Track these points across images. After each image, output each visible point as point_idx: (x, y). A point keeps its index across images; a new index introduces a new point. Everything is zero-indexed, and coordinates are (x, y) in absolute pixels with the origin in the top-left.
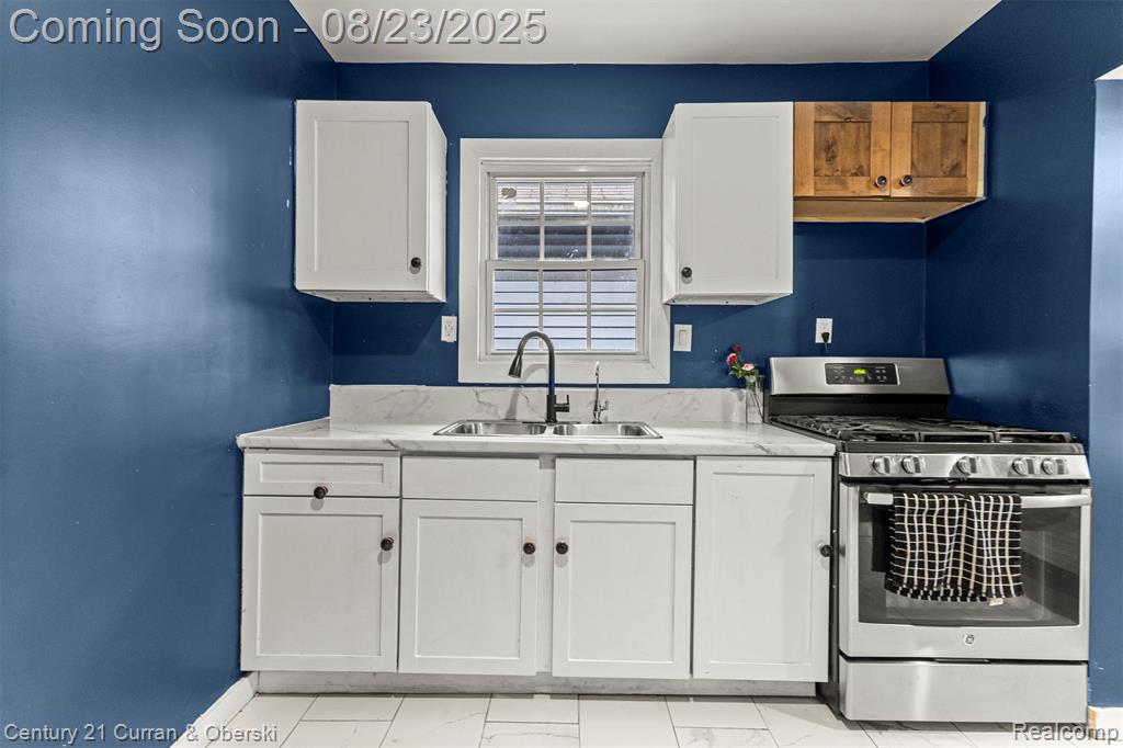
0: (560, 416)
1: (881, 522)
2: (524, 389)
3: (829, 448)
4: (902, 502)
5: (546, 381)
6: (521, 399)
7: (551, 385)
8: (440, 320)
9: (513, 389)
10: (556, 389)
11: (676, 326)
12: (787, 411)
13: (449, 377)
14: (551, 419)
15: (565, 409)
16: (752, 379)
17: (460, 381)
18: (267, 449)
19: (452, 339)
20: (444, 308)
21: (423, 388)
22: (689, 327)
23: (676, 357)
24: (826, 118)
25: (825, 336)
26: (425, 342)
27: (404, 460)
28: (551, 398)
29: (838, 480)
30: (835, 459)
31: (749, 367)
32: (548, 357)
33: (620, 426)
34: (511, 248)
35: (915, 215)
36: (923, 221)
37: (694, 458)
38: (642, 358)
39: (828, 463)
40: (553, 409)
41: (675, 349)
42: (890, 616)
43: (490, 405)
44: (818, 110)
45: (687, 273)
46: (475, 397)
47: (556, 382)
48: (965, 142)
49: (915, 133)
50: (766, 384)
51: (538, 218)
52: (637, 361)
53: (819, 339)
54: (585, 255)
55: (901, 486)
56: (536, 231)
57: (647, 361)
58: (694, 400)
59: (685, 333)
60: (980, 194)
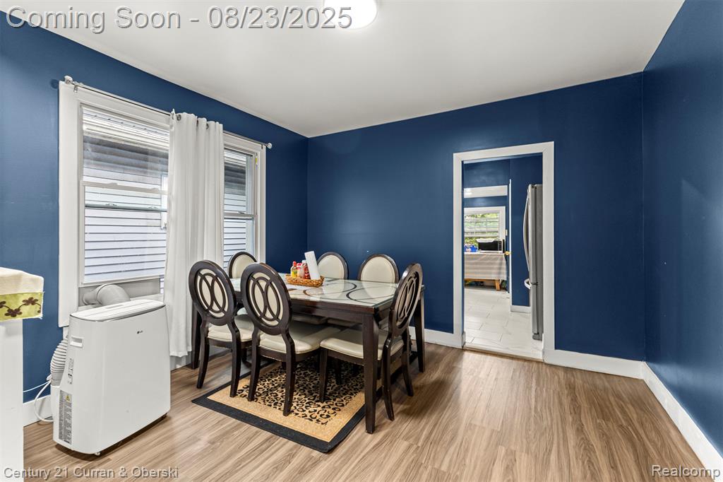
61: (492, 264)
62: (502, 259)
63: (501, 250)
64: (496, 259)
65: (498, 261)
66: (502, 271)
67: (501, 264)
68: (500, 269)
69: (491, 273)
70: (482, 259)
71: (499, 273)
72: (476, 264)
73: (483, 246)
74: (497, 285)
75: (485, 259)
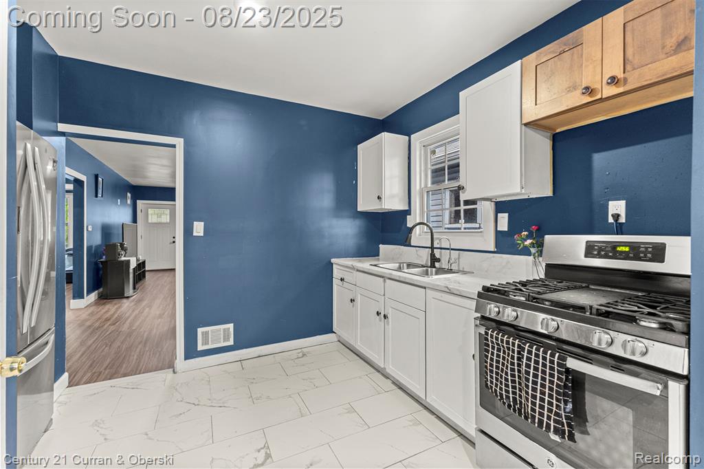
3: (476, 293)
4: (487, 334)
5: (430, 246)
7: (432, 248)
11: (499, 214)
14: (433, 265)
15: (439, 260)
17: (411, 244)
19: (411, 226)
22: (506, 215)
23: (499, 234)
25: (615, 216)
27: (356, 272)
28: (432, 255)
31: (528, 242)
34: (436, 179)
37: (425, 288)
40: (434, 260)
41: (498, 229)
43: (421, 257)
44: (538, 56)
46: (416, 252)
47: (435, 246)
51: (444, 162)
53: (610, 220)
54: (444, 181)
56: (443, 169)
59: (504, 218)
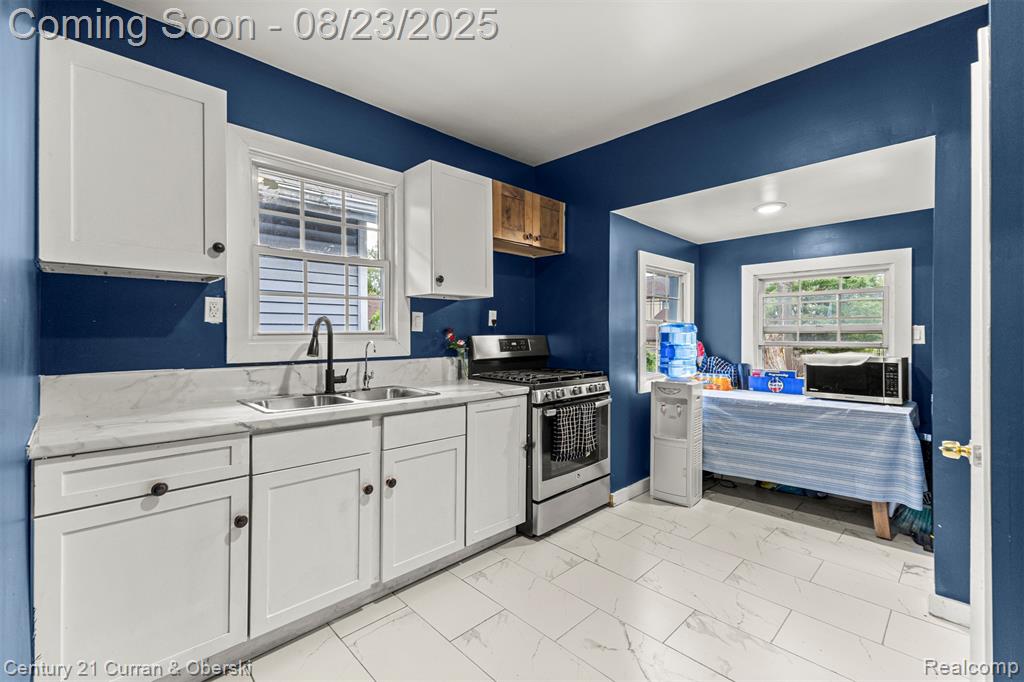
0: (338, 387)
1: (550, 425)
2: (296, 366)
3: (526, 389)
4: (559, 413)
5: (326, 358)
6: (293, 375)
7: (330, 361)
8: (204, 301)
9: (285, 367)
10: (334, 364)
11: (414, 313)
12: (482, 370)
13: (217, 358)
14: (330, 389)
15: (343, 380)
16: (462, 351)
17: (229, 361)
18: (73, 455)
19: (219, 320)
20: (208, 288)
21: (182, 372)
22: (421, 314)
23: (414, 335)
24: (506, 194)
25: (493, 321)
26: (184, 324)
27: (254, 439)
28: (330, 372)
29: (531, 406)
30: (529, 395)
31: (462, 343)
32: (326, 337)
33: (389, 390)
35: (531, 253)
36: (533, 257)
37: (465, 404)
38: (388, 336)
39: (525, 398)
40: (331, 379)
41: (413, 330)
42: (553, 474)
43: (263, 383)
44: (503, 187)
45: (440, 280)
46: (247, 377)
47: (334, 358)
48: (558, 221)
49: (542, 213)
50: (470, 353)
52: (385, 339)
53: (490, 324)
55: (557, 405)
57: (394, 339)
58: (425, 366)
59: (419, 317)
60: (564, 250)
61: (860, 444)
62: (899, 431)
63: (894, 395)
64: (876, 429)
65: (883, 438)
66: (901, 473)
67: (896, 448)
68: (892, 464)
69: (853, 477)
70: (818, 425)
71: (889, 481)
72: (796, 437)
73: (823, 380)
74: (880, 519)
75: (832, 425)
